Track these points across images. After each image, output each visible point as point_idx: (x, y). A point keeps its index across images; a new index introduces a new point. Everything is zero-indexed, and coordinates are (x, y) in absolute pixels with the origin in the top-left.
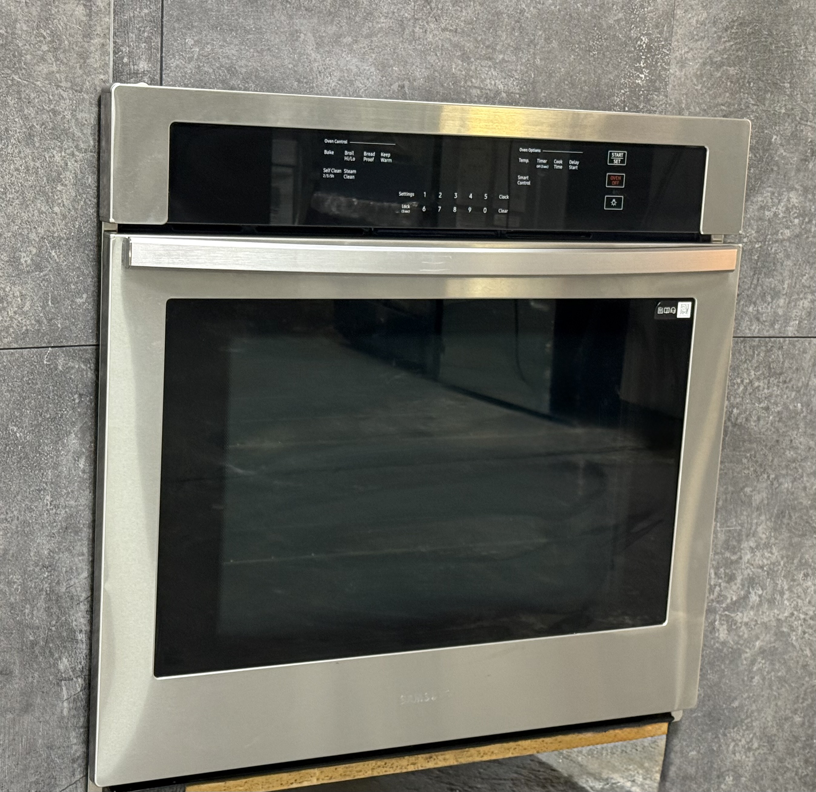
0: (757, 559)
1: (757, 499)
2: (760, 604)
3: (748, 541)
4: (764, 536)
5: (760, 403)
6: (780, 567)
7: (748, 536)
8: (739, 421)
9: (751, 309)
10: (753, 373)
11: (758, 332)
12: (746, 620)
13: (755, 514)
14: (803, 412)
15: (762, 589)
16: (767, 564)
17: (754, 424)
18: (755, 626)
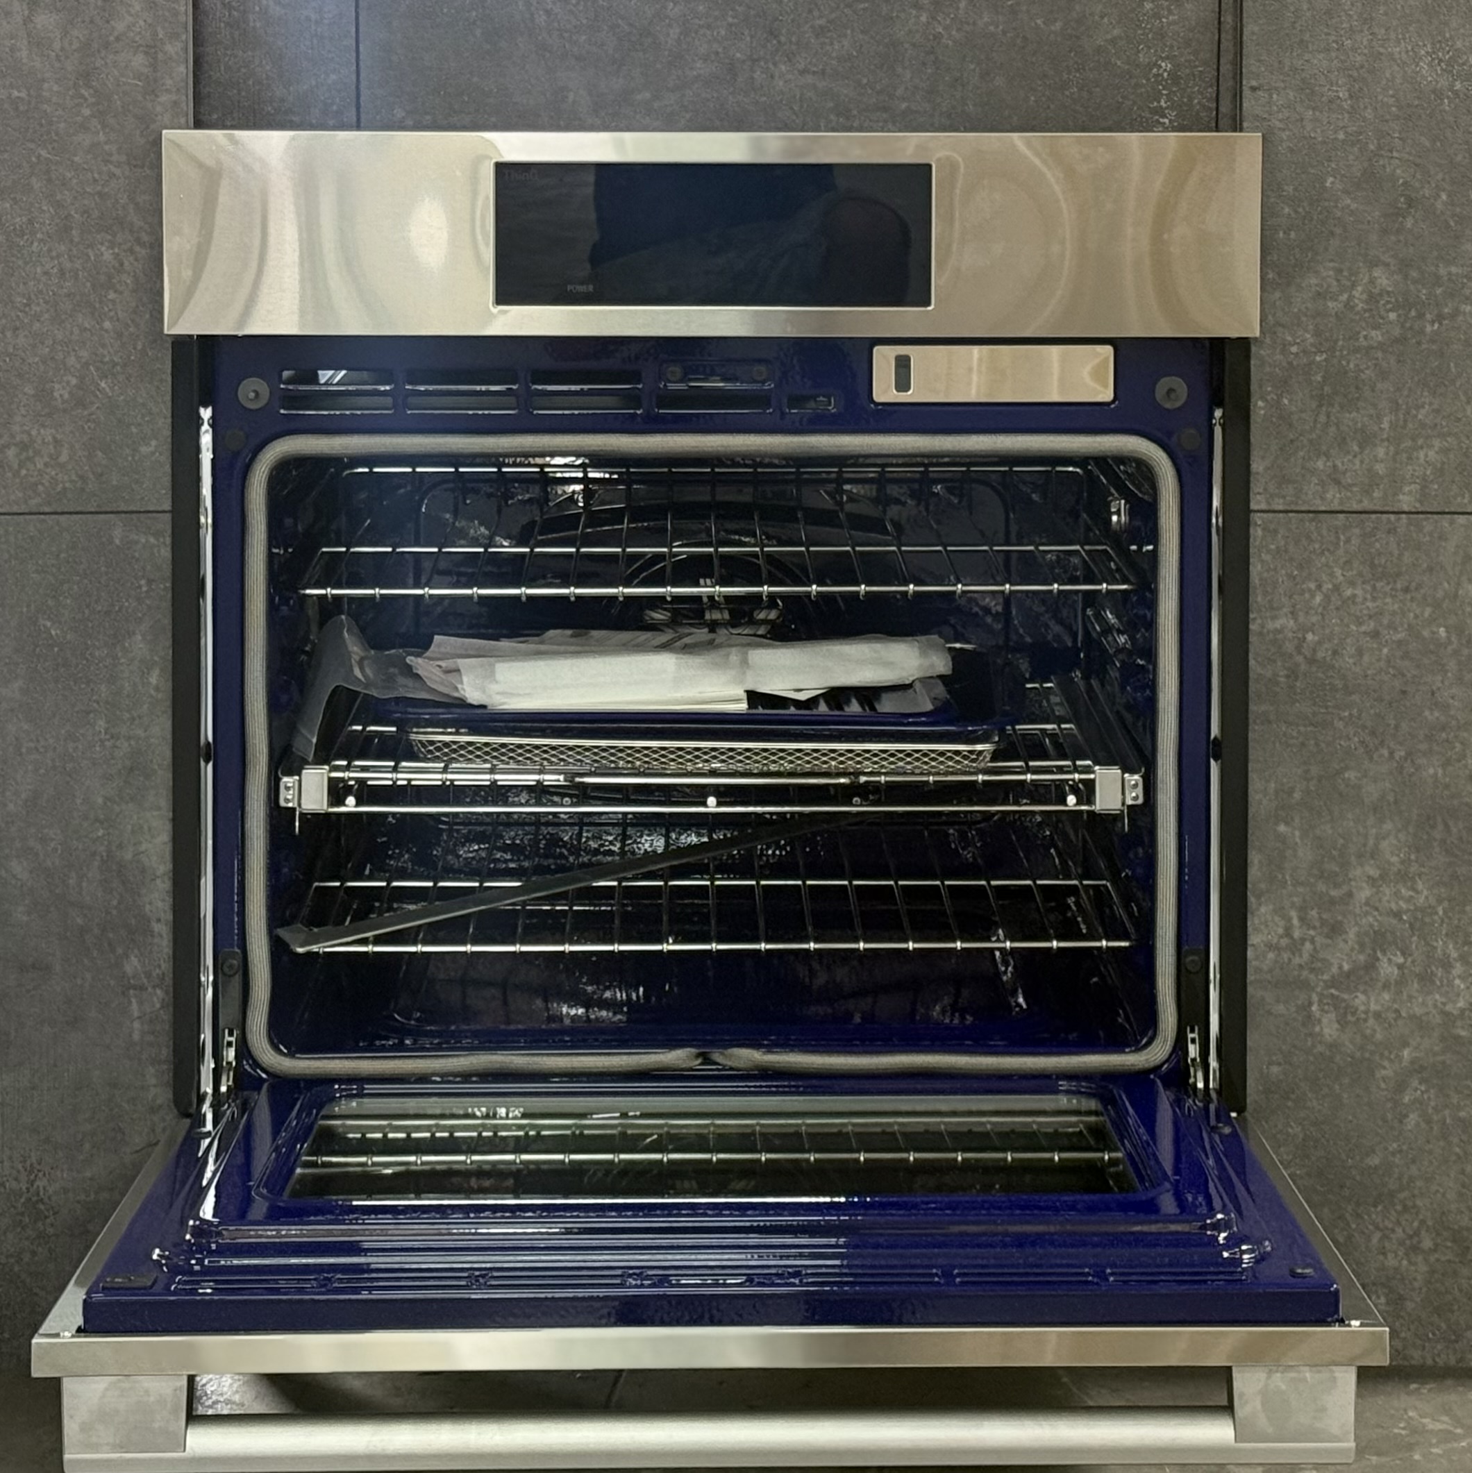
0: (1386, 898)
1: (1371, 791)
2: (1401, 982)
3: (1362, 865)
4: (1394, 859)
5: (1360, 624)
6: (1436, 917)
7: (1360, 856)
8: (1320, 655)
9: (1320, 464)
10: (1338, 572)
11: (1341, 503)
12: (1374, 1007)
13: (1371, 820)
14: (1450, 642)
15: (1403, 954)
16: (1408, 910)
17: (1351, 661)
18: (1395, 1020)
